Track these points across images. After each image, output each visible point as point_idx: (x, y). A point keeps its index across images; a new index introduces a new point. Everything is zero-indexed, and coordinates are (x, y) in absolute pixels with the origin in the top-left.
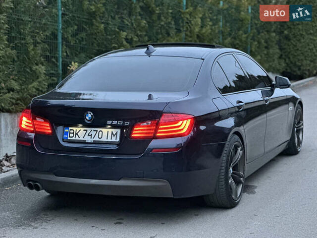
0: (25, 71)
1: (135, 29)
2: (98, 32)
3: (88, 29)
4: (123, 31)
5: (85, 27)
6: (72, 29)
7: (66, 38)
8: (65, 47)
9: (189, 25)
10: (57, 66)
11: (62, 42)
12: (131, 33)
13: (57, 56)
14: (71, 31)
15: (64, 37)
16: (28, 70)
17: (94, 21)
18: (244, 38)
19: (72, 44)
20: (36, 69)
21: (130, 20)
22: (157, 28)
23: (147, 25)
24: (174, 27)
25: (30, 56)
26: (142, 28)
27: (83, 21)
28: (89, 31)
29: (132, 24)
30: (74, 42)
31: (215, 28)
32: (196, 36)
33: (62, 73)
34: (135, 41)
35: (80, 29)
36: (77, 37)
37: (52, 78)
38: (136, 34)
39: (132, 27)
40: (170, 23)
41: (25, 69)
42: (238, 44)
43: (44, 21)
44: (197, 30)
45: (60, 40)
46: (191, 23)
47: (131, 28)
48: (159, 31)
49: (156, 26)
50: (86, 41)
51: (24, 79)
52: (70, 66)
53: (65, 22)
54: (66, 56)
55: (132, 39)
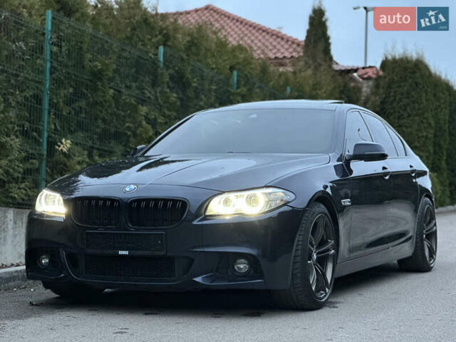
2: (105, 101)
3: (89, 95)
4: (143, 105)
5: (85, 91)
6: (65, 92)
7: (56, 104)
8: (53, 117)
10: (40, 144)
11: (50, 109)
12: (154, 111)
13: (41, 128)
14: (64, 94)
15: (53, 102)
17: (99, 83)
19: (64, 113)
20: (6, 142)
21: (153, 92)
23: (179, 103)
26: (171, 104)
27: (82, 82)
28: (91, 99)
29: (156, 98)
30: (68, 112)
33: (47, 155)
34: (160, 123)
35: (78, 95)
36: (73, 105)
37: (31, 161)
38: (162, 113)
39: (156, 102)
45: (46, 105)
47: (154, 104)
50: (86, 113)
52: (59, 144)
53: (58, 83)
54: (55, 130)
55: (155, 119)
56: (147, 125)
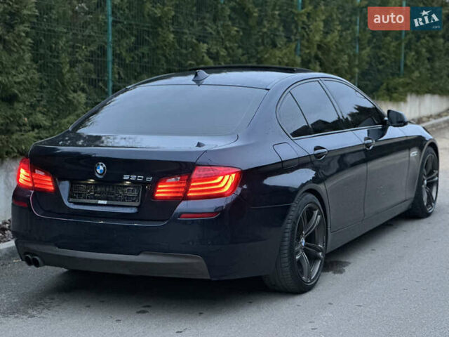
0: (58, 101)
1: (222, 39)
2: (166, 46)
3: (151, 41)
4: (204, 42)
5: (147, 38)
6: (128, 41)
7: (119, 54)
8: (117, 67)
9: (306, 32)
10: (105, 93)
11: (113, 60)
12: (216, 45)
13: (106, 78)
14: (127, 43)
15: (116, 53)
16: (62, 100)
17: (160, 29)
18: (393, 47)
19: (127, 62)
20: (74, 98)
21: (215, 27)
22: (257, 36)
23: (241, 34)
24: (283, 34)
25: (65, 81)
26: (232, 37)
27: (144, 30)
28: (153, 45)
29: (218, 32)
30: (131, 59)
31: (347, 34)
32: (315, 46)
34: (223, 56)
35: (140, 42)
36: (137, 52)
38: (224, 46)
39: (217, 36)
40: (276, 29)
41: (58, 97)
42: (383, 56)
43: (87, 32)
44: (317, 38)
45: (110, 57)
46: (309, 28)
47: (216, 38)
48: (260, 41)
49: (255, 35)
50: (148, 57)
51: (57, 112)
53: (120, 35)
54: (119, 79)
55: (218, 53)
56: (209, 60)
